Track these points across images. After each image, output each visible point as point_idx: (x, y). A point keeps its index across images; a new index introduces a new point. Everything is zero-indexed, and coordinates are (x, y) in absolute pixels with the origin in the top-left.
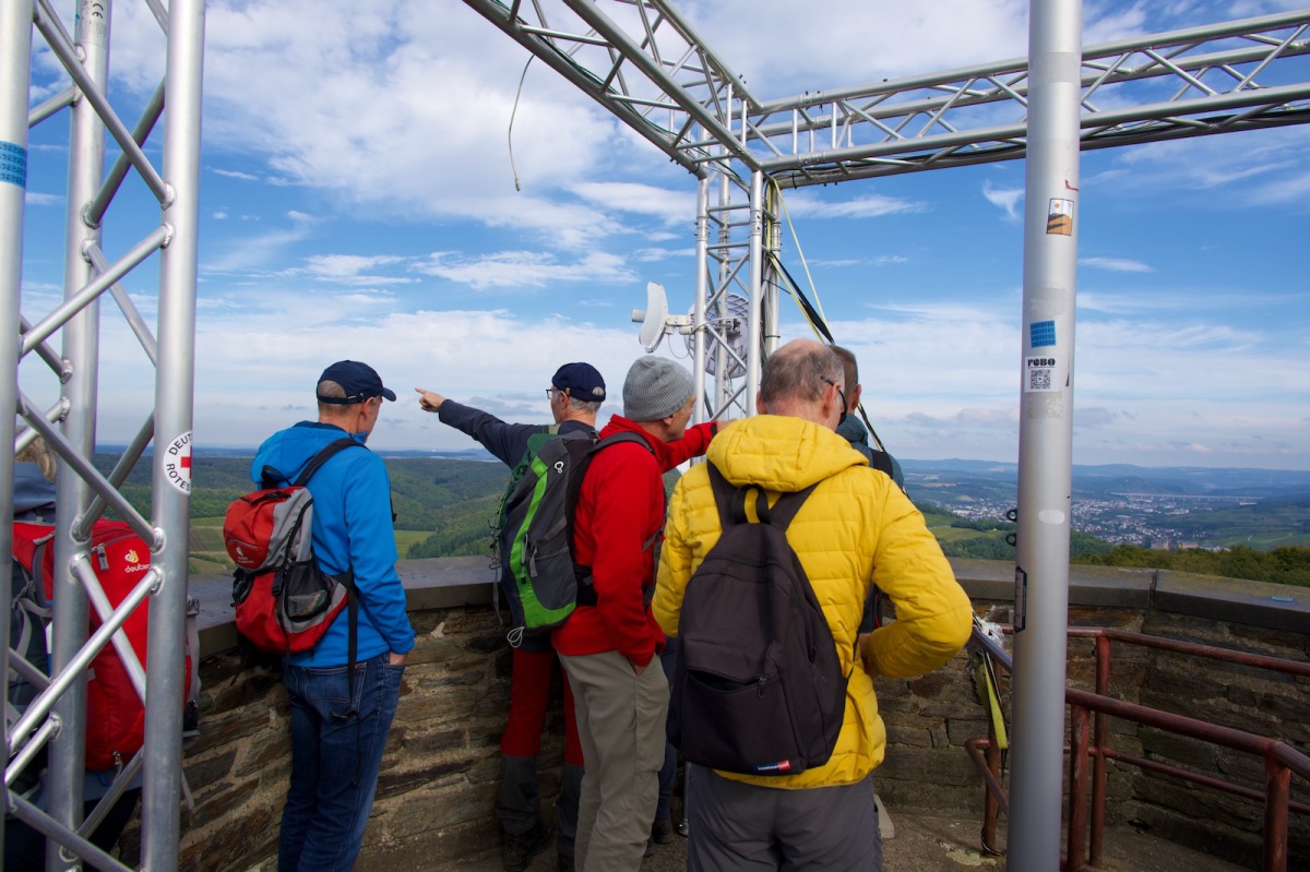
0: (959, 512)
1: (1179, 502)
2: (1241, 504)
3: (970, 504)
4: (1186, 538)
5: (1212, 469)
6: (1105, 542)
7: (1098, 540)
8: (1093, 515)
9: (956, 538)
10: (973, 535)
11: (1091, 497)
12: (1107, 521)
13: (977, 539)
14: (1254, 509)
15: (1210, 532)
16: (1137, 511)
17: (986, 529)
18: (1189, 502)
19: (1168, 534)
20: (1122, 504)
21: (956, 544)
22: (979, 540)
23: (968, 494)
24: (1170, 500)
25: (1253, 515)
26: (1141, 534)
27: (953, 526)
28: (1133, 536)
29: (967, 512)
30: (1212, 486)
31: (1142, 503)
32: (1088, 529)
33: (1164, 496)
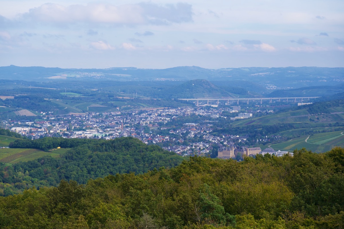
0: (18, 129)
1: (243, 105)
2: (299, 104)
3: (31, 119)
4: (251, 144)
5: (273, 69)
6: (173, 153)
7: (167, 153)
8: (160, 124)
9: (16, 161)
10: (35, 155)
11: (158, 104)
12: (175, 130)
13: (39, 160)
14: (311, 109)
15: (272, 136)
16: (204, 118)
17: (49, 147)
18: (252, 104)
19: (234, 141)
20: (189, 111)
21: (16, 168)
22: (42, 162)
23: (28, 108)
24: (235, 104)
25: (309, 116)
26: (208, 142)
27: (12, 146)
28: (201, 145)
29: (27, 129)
30: (273, 87)
31: (208, 108)
32: (157, 140)
33: (230, 99)
